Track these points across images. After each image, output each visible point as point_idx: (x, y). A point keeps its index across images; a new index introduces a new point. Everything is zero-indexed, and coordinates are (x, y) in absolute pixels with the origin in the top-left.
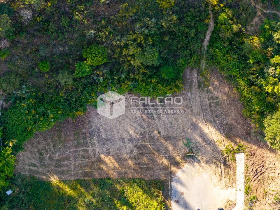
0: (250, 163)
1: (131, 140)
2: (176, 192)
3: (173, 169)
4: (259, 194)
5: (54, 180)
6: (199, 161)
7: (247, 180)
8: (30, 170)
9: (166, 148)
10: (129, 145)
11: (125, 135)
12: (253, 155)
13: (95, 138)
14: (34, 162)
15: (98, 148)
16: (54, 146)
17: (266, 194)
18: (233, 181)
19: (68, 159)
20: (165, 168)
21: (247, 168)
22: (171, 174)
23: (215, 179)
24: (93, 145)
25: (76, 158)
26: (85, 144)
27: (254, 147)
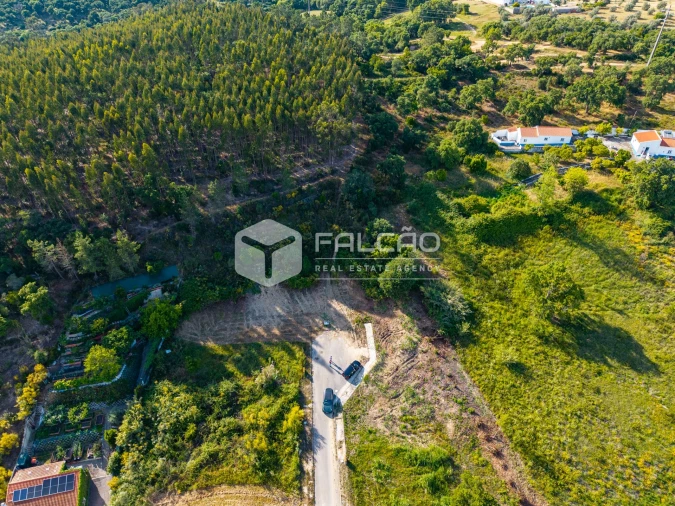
0: (377, 329)
1: (279, 316)
2: (315, 352)
3: (313, 335)
4: (388, 351)
5: (211, 344)
6: (334, 329)
7: (376, 341)
8: (190, 338)
9: (308, 322)
10: (278, 320)
11: (275, 313)
12: (378, 323)
13: (250, 316)
14: (196, 332)
15: (251, 322)
16: (216, 322)
17: (394, 350)
18: (364, 343)
19: (225, 329)
20: (306, 334)
21: (375, 332)
22: (312, 339)
23: (349, 341)
24: (247, 320)
25: (232, 329)
26: (242, 320)
27: (378, 318)
